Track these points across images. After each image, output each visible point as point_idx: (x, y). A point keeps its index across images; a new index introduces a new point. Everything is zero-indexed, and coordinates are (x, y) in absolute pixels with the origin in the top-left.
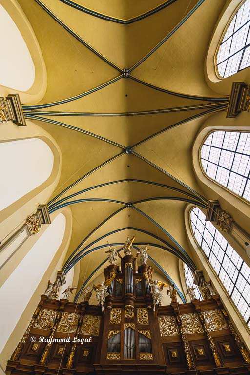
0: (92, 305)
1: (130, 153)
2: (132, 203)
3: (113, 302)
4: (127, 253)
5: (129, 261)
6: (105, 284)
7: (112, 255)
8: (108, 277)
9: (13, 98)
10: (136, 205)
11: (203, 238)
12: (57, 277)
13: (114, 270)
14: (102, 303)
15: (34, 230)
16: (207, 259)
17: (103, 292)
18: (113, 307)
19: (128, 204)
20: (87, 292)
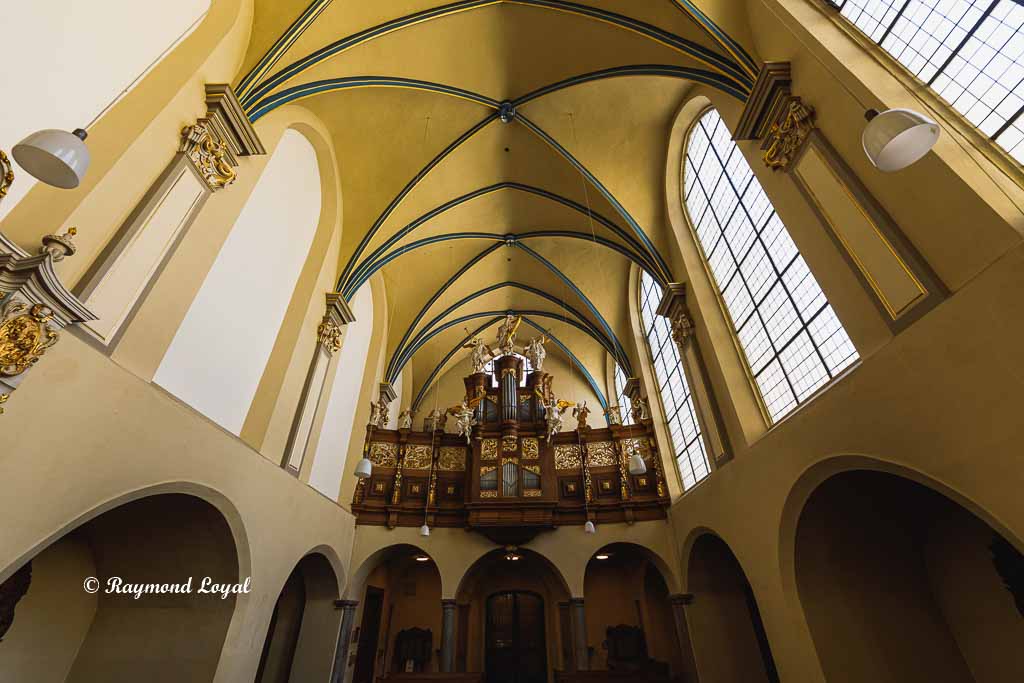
0: (450, 434)
1: (510, 119)
2: (516, 237)
3: (484, 431)
4: (506, 348)
5: (509, 367)
6: (468, 406)
7: (476, 355)
8: (472, 394)
9: (222, 101)
10: (526, 241)
11: (653, 325)
12: (382, 393)
13: (482, 381)
14: (467, 434)
15: (335, 345)
16: (652, 361)
17: (467, 419)
18: (484, 437)
19: (505, 237)
20: (438, 415)
